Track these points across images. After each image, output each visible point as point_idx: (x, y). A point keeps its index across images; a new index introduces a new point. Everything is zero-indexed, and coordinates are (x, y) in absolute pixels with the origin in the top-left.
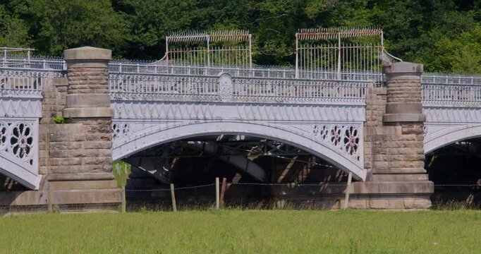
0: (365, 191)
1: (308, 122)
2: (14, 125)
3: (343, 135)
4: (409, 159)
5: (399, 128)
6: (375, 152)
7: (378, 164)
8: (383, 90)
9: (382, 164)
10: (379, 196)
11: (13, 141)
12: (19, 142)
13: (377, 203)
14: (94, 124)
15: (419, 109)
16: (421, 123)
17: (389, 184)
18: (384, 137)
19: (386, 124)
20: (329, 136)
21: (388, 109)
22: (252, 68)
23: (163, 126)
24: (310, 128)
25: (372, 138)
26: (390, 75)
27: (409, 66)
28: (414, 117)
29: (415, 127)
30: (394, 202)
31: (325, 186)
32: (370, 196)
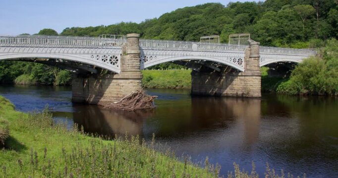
0: (243, 74)
1: (225, 57)
2: (110, 56)
3: (237, 60)
4: (255, 66)
5: (253, 59)
6: (247, 65)
7: (247, 68)
8: (249, 49)
9: (248, 68)
10: (247, 76)
11: (110, 60)
12: (113, 61)
13: (246, 78)
14: (132, 55)
15: (258, 54)
16: (259, 57)
17: (249, 73)
18: (249, 61)
19: (250, 57)
20: (232, 60)
21: (251, 54)
22: (219, 44)
23: (170, 57)
24: (226, 58)
25: (246, 61)
26: (251, 45)
27: (255, 43)
28: (257, 56)
29: (257, 58)
30: (250, 77)
31: (234, 73)
32: (245, 76)
